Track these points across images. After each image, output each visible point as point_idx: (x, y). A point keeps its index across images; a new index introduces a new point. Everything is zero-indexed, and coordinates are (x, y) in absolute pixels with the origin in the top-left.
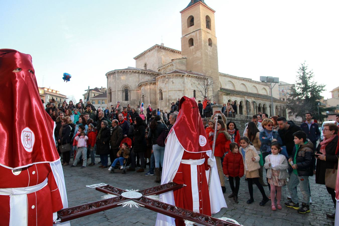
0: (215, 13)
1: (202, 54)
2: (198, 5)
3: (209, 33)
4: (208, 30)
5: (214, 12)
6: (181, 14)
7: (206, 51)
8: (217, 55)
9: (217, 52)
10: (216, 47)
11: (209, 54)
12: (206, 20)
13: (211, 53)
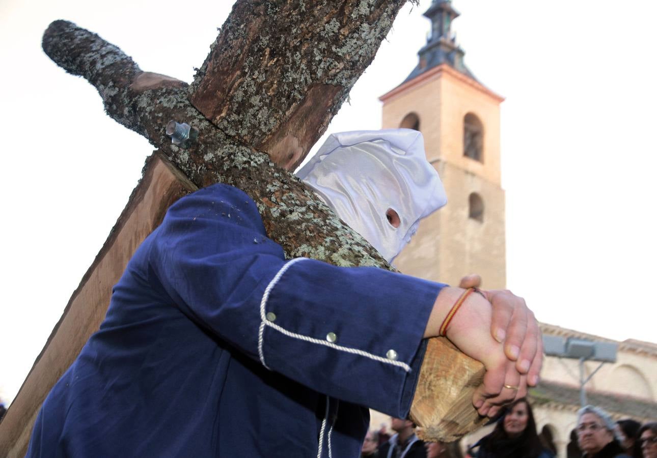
0: (502, 104)
1: (437, 250)
2: (434, 77)
3: (473, 175)
4: (472, 165)
5: (500, 100)
6: (381, 104)
7: (458, 237)
8: (502, 255)
9: (503, 243)
10: (501, 222)
11: (467, 248)
12: (466, 130)
13: (478, 247)
